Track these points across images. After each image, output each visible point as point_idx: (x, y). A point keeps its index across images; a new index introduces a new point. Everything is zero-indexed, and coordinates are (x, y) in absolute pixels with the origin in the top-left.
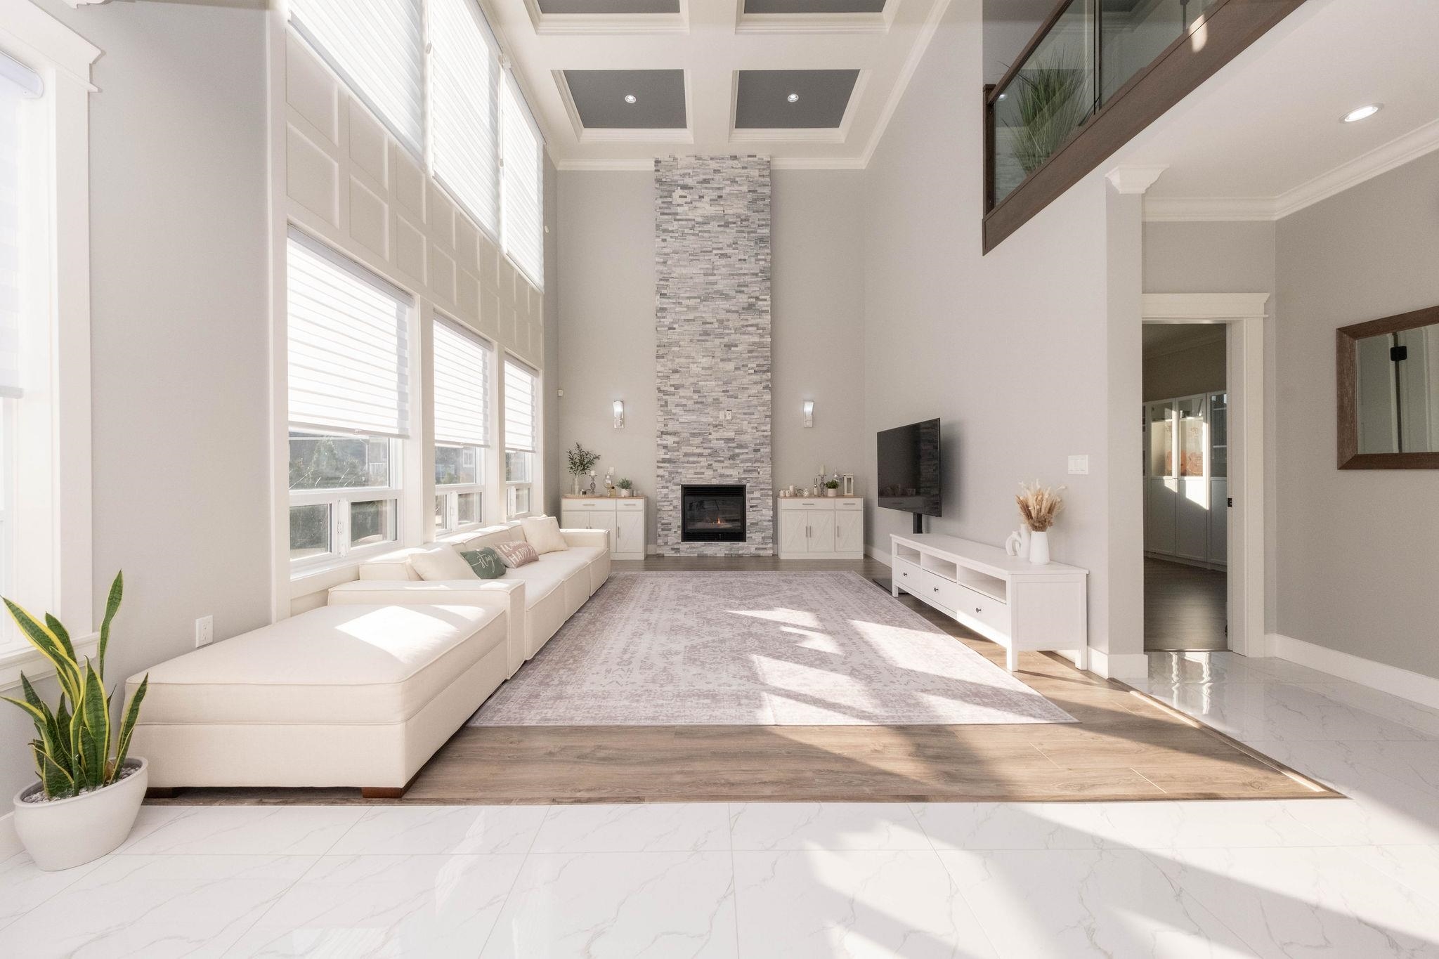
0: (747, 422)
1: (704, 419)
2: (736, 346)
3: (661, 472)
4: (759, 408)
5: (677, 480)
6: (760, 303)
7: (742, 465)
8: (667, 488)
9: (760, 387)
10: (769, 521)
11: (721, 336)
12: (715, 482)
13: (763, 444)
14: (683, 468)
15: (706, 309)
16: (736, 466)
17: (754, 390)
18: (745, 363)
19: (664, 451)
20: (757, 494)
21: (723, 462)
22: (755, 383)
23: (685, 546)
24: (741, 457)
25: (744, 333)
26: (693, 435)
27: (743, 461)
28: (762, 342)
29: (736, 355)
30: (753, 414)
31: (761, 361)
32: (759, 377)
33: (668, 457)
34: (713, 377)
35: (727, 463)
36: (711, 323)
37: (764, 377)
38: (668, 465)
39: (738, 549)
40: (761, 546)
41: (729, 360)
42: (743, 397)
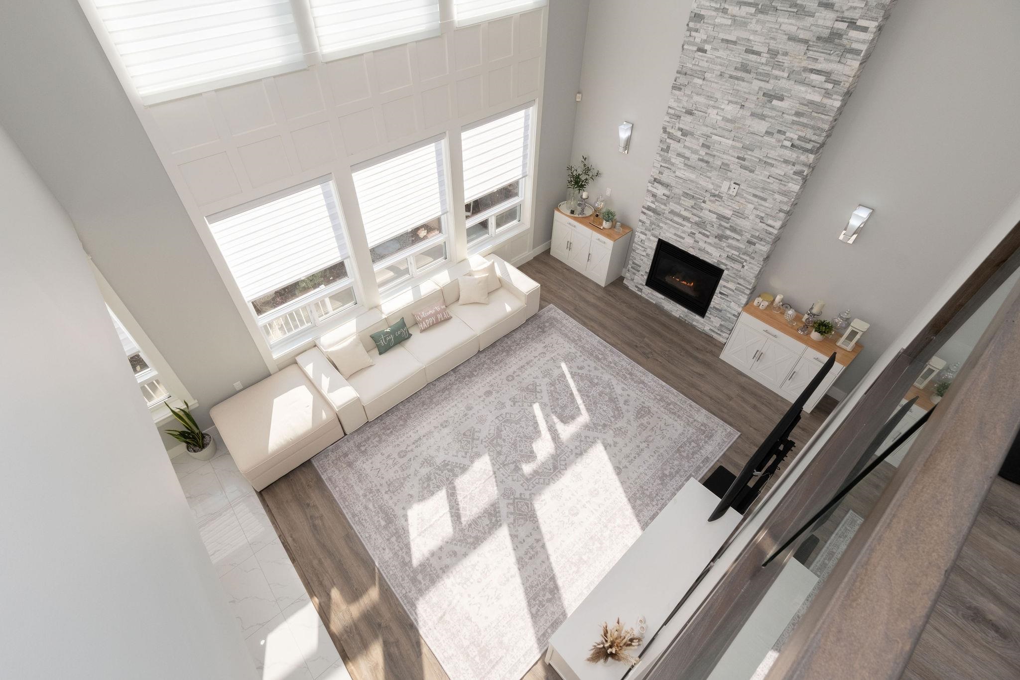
0: (752, 207)
1: (704, 183)
2: (781, 99)
4: (777, 196)
5: (656, 232)
7: (728, 249)
8: (646, 235)
9: (790, 170)
11: (765, 77)
12: (692, 252)
13: (761, 240)
14: (666, 224)
15: (758, 28)
16: (722, 248)
17: (781, 170)
18: (783, 129)
19: (652, 199)
20: (731, 285)
21: (708, 236)
22: (786, 162)
23: (647, 290)
24: (730, 241)
25: (802, 83)
26: (686, 195)
27: (729, 246)
28: (824, 106)
29: (774, 114)
30: (765, 200)
31: (809, 134)
32: (795, 155)
33: (653, 206)
34: (733, 134)
35: (712, 240)
36: (758, 54)
37: (803, 158)
38: (651, 214)
39: (693, 320)
40: (716, 331)
41: (762, 117)
42: (761, 174)
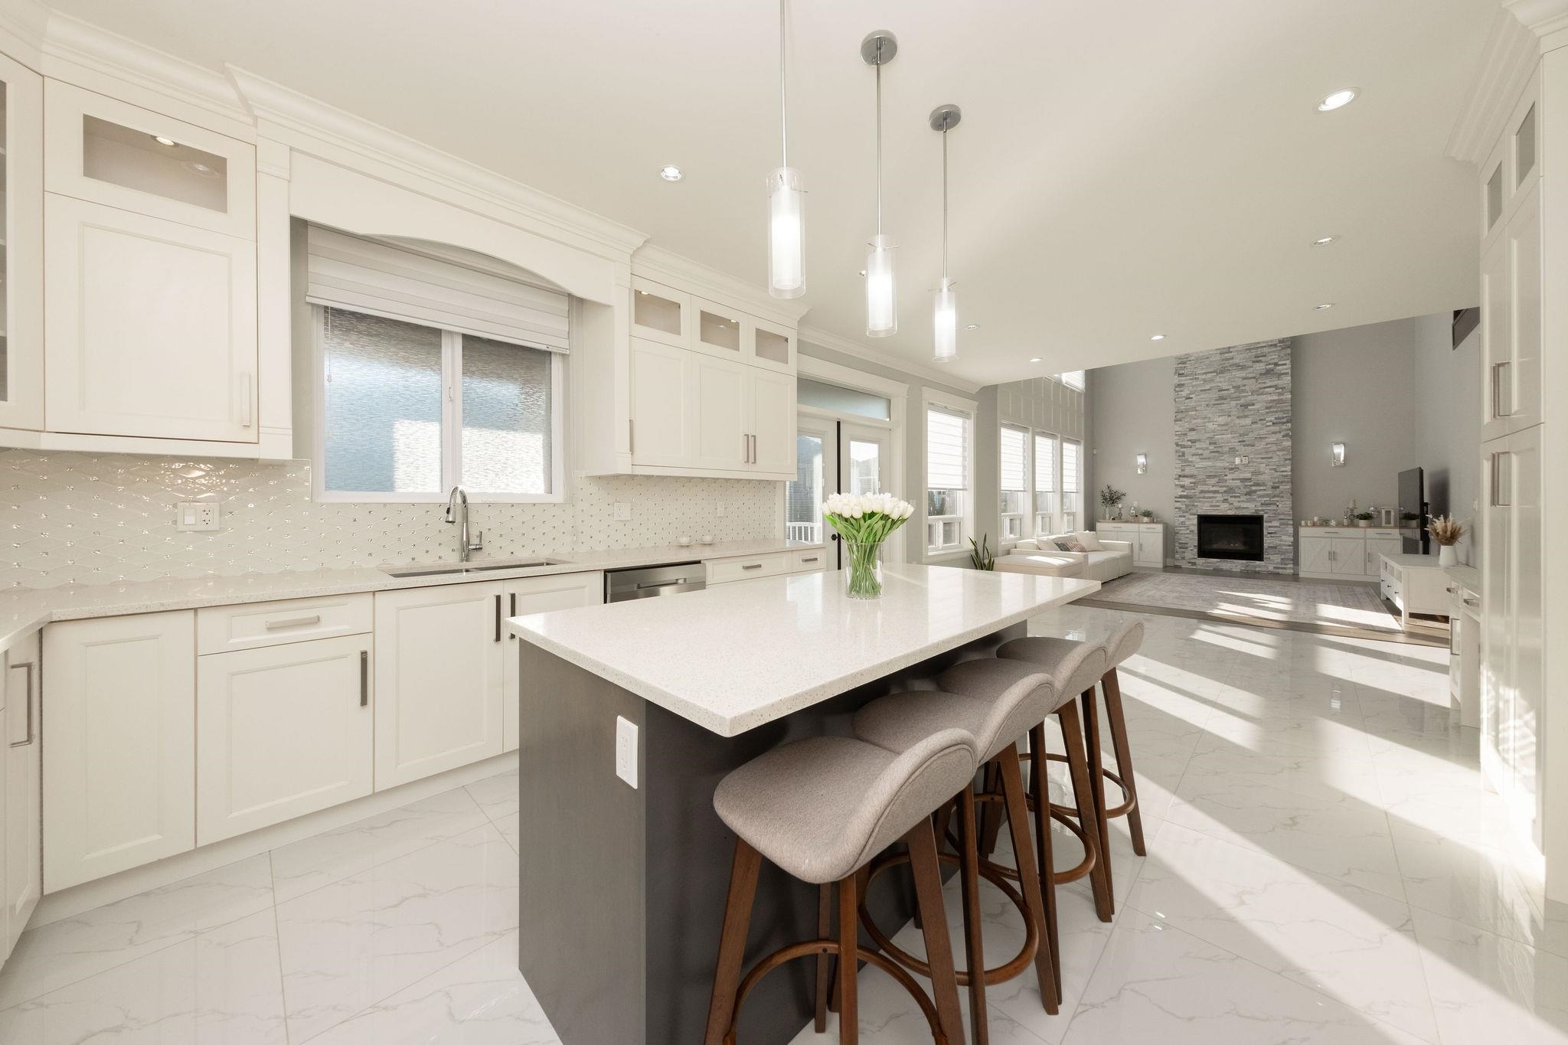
0: (1264, 465)
1: (1219, 464)
2: (1253, 405)
3: (1178, 505)
4: (1278, 453)
5: (1194, 511)
6: (1278, 368)
7: (1260, 499)
8: (1184, 517)
9: (1279, 436)
10: (1289, 546)
11: (1238, 398)
12: (1230, 513)
13: (1282, 482)
14: (1200, 502)
15: (1222, 380)
16: (1254, 500)
17: (1273, 438)
18: (1263, 418)
19: (1181, 489)
20: (1276, 523)
21: (1239, 497)
22: (1274, 433)
23: (1202, 561)
24: (1258, 493)
25: (1263, 394)
26: (1209, 477)
27: (1259, 496)
28: (1282, 399)
29: (1253, 412)
30: (1271, 458)
31: (1281, 415)
32: (1278, 428)
33: (1185, 494)
34: (1229, 431)
35: (1243, 498)
36: (1228, 390)
37: (1284, 427)
38: (1185, 500)
39: (1255, 567)
40: (1280, 566)
41: (1246, 416)
42: (1261, 445)
